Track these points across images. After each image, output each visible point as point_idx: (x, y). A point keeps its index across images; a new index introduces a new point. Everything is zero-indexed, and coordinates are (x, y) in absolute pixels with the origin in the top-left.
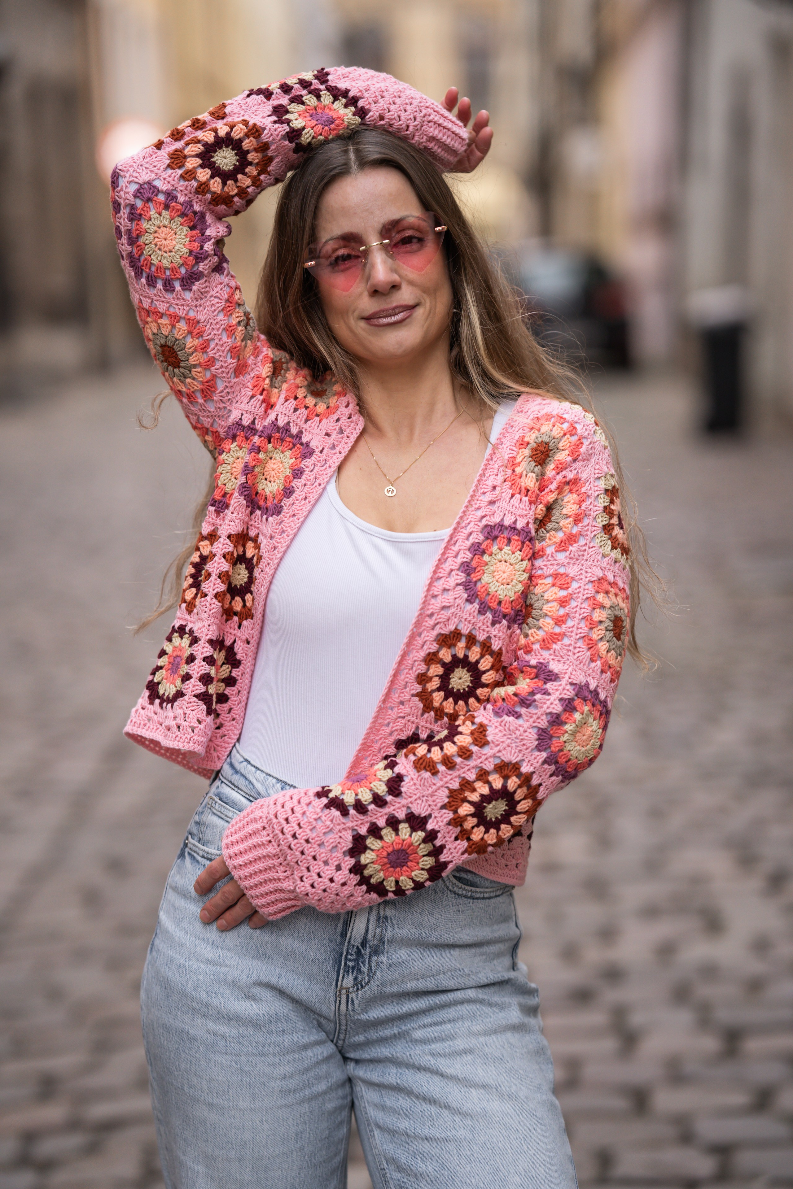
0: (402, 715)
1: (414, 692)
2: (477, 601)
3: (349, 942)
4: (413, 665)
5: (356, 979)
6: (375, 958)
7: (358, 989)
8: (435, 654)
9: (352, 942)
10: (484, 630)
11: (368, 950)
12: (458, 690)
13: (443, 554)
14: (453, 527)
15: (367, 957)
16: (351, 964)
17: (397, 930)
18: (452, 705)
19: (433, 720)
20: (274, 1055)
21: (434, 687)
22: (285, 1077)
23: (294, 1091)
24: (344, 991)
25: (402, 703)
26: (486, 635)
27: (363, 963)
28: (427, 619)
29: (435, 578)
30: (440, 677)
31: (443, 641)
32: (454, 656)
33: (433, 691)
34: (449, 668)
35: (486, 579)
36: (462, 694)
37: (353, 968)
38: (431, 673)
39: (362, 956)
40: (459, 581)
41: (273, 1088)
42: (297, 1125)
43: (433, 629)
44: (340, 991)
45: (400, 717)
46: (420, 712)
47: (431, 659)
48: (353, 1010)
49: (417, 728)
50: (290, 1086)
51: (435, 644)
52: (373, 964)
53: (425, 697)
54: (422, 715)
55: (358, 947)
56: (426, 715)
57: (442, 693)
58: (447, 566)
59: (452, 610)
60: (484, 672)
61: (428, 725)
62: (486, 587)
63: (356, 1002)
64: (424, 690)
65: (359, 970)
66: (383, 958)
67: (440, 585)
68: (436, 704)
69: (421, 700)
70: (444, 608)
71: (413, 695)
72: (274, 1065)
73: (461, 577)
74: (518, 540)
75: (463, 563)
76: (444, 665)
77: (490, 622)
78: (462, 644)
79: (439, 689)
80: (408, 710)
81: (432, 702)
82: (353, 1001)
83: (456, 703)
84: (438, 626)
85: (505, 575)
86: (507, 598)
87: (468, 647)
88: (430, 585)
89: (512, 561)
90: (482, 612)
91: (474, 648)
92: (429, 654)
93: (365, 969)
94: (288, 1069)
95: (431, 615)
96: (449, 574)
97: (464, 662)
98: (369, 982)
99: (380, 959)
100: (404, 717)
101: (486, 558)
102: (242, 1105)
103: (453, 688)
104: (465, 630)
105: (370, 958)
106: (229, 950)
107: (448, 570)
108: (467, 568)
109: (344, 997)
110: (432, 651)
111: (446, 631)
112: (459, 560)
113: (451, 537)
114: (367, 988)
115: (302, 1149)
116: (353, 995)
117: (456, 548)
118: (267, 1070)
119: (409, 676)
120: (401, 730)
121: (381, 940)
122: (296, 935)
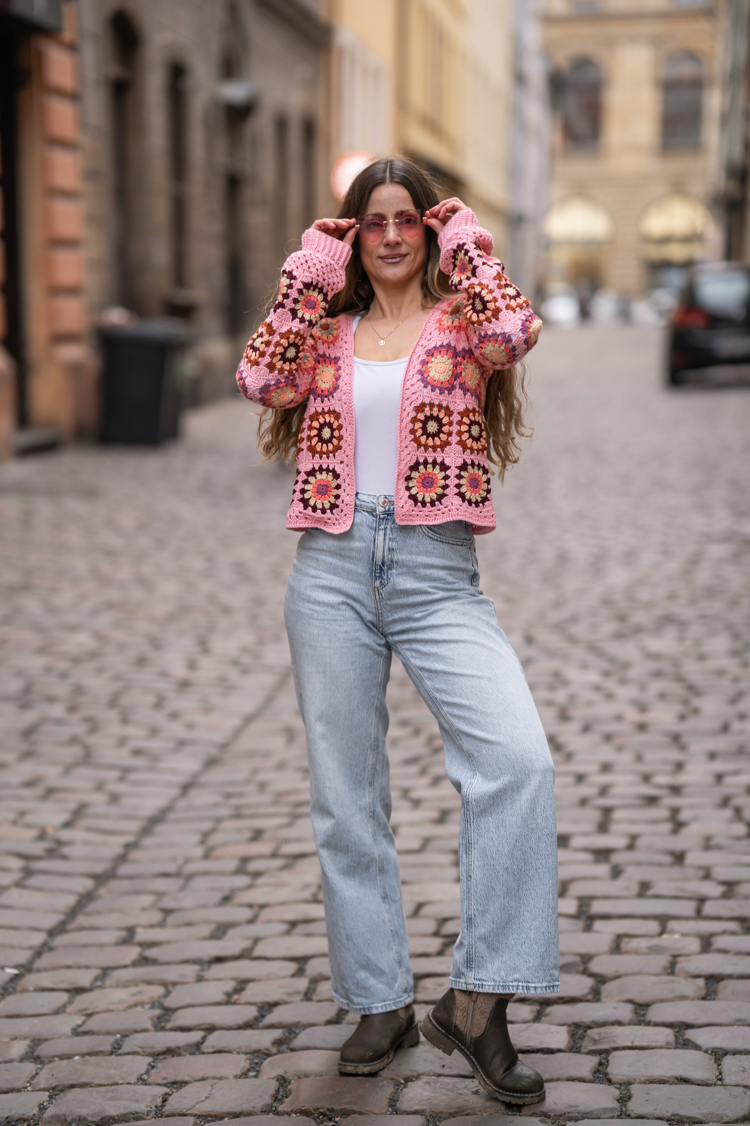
0: (408, 453)
1: (411, 439)
2: (429, 386)
3: (375, 563)
4: (406, 426)
5: (381, 582)
6: (389, 572)
7: (383, 588)
8: (415, 417)
9: (377, 563)
10: (437, 399)
11: (386, 567)
12: (433, 433)
13: (408, 368)
14: (410, 355)
15: (386, 571)
16: (378, 575)
17: (399, 556)
18: (432, 441)
19: (424, 451)
20: (341, 621)
21: (420, 434)
22: (346, 632)
23: (351, 640)
24: (376, 589)
25: (406, 447)
26: (439, 401)
27: (384, 574)
28: (406, 401)
29: (406, 380)
30: (421, 428)
31: (417, 409)
32: (425, 416)
33: (420, 437)
34: (425, 423)
35: (431, 374)
36: (435, 434)
37: (379, 577)
38: (416, 427)
39: (383, 571)
40: (418, 379)
41: (340, 637)
42: (353, 657)
43: (410, 405)
44: (374, 589)
45: (408, 454)
46: (416, 448)
47: (414, 420)
48: (382, 599)
49: (417, 458)
50: (349, 637)
51: (414, 412)
52: (389, 574)
53: (416, 440)
54: (418, 450)
55: (380, 566)
56: (420, 450)
57: (425, 436)
58: (411, 373)
59: (418, 393)
60: (443, 419)
61: (422, 454)
62: (432, 378)
63: (383, 594)
64: (415, 437)
65: (382, 578)
66: (394, 571)
67: (408, 383)
68: (423, 442)
69: (415, 442)
70: (413, 393)
71: (410, 441)
72: (341, 626)
73: (419, 377)
74: (444, 351)
75: (418, 371)
76: (422, 422)
77: (439, 394)
78: (427, 409)
79: (422, 435)
80: (410, 449)
81: (420, 442)
82: (381, 594)
83: (433, 439)
84: (413, 403)
85: (442, 369)
86: (445, 380)
87: (431, 410)
88: (404, 384)
89: (444, 361)
90: (433, 390)
91: (434, 409)
92: (412, 418)
93: (385, 577)
94: (347, 629)
95: (408, 399)
96: (413, 377)
97: (431, 418)
98: (387, 584)
99: (392, 572)
100: (409, 454)
101: (429, 365)
102: (325, 645)
103: (430, 432)
104: (427, 401)
105: (387, 571)
106: (322, 571)
107: (412, 375)
108: (421, 372)
109: (377, 592)
110: (413, 416)
111: (418, 404)
112: (416, 370)
113: (410, 359)
114: (387, 587)
115: (355, 670)
116: (381, 591)
117: (413, 365)
118: (337, 628)
119: (406, 432)
120: (410, 461)
121: (392, 562)
122: (352, 561)
